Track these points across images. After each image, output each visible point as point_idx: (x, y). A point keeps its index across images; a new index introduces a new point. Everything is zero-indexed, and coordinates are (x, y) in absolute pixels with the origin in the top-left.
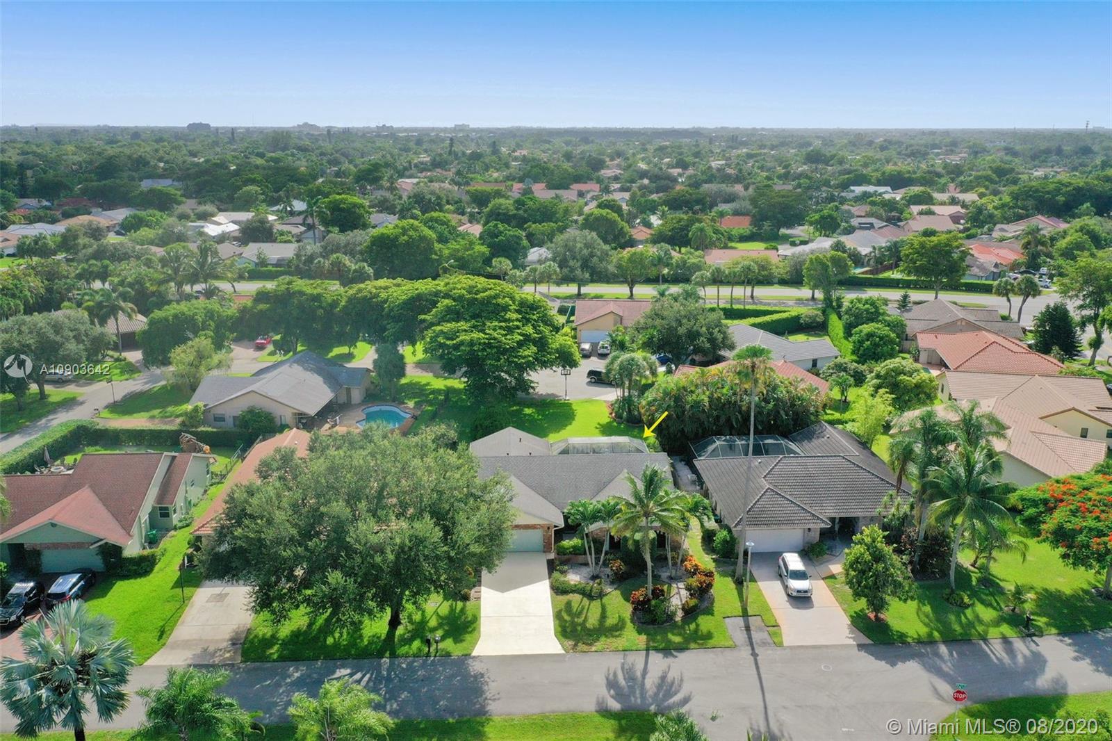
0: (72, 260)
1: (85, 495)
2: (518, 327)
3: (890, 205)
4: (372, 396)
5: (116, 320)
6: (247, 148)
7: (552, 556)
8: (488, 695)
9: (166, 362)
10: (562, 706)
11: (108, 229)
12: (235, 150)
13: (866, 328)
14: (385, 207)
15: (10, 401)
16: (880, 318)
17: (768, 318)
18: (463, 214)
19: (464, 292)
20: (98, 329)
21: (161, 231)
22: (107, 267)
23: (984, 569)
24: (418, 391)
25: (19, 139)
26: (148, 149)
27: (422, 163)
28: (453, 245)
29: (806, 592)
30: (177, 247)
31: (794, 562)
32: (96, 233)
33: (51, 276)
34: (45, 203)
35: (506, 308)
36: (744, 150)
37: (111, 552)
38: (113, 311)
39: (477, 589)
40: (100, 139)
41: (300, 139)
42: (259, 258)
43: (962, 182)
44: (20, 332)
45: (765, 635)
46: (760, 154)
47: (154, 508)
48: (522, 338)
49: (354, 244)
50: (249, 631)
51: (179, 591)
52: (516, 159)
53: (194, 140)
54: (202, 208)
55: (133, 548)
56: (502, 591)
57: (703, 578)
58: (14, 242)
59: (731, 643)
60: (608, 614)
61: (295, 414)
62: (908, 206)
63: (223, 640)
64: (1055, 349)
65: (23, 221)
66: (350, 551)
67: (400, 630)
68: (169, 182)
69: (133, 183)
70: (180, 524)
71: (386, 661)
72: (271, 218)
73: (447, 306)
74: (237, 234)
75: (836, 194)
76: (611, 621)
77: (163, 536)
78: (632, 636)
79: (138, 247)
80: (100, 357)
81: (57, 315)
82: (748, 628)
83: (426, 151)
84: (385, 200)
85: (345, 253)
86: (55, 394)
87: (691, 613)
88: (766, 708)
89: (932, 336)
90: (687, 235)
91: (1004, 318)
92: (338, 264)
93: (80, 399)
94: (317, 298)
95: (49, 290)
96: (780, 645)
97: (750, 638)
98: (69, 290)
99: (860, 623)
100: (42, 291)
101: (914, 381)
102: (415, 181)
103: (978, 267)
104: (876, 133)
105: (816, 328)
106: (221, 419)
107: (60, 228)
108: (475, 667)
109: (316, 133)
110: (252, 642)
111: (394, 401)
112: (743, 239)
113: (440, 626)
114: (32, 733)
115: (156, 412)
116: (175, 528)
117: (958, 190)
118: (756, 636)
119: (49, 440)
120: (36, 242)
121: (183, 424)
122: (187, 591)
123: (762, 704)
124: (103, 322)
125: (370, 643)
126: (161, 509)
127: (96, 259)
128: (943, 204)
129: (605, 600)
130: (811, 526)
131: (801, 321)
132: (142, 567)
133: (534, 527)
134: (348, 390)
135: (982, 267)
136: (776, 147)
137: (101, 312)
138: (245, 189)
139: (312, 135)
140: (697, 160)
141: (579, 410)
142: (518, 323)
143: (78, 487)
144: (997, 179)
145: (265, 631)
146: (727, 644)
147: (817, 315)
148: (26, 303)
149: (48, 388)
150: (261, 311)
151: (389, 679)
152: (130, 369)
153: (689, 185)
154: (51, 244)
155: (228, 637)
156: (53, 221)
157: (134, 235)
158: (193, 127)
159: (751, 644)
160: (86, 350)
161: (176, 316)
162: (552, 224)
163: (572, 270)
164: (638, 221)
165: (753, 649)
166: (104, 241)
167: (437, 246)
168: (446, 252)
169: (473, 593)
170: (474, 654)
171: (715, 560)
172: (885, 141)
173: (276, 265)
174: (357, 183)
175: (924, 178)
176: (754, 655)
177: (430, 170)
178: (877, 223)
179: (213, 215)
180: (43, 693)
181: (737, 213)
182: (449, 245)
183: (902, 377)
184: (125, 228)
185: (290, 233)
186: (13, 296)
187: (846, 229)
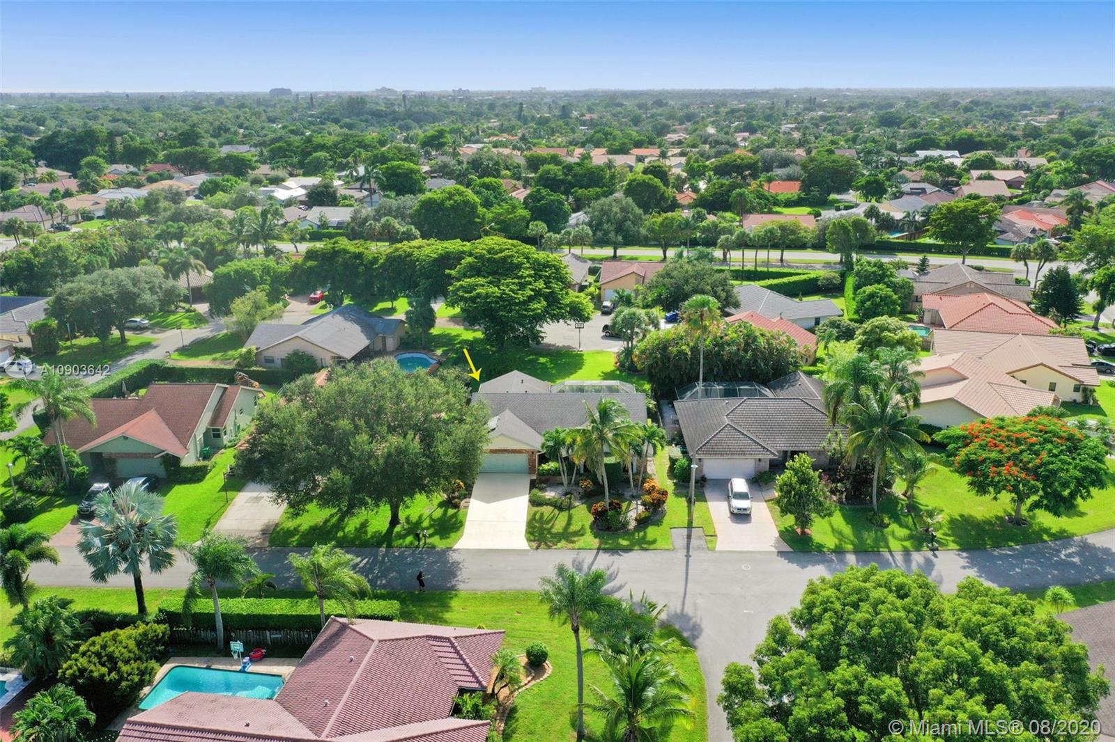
0: (153, 222)
1: (152, 417)
2: (530, 283)
3: (950, 169)
4: (406, 345)
5: (188, 275)
6: (324, 113)
7: (534, 477)
8: (459, 578)
9: (228, 312)
10: (518, 586)
11: (188, 193)
12: (312, 116)
13: (869, 289)
14: (443, 172)
15: (96, 344)
16: (886, 280)
17: (785, 280)
18: (519, 179)
19: (484, 252)
20: (170, 283)
21: (234, 196)
22: (182, 228)
23: (911, 497)
24: (446, 340)
25: (111, 105)
26: (230, 115)
27: (490, 128)
28: (497, 209)
29: (745, 509)
30: (246, 209)
31: (740, 485)
32: (176, 197)
33: (133, 236)
34: (132, 168)
35: (519, 266)
36: (820, 113)
37: (171, 462)
38: (185, 266)
39: (467, 500)
40: (187, 106)
41: (377, 104)
42: (321, 220)
43: (1033, 145)
44: (104, 284)
45: (703, 542)
46: (834, 117)
47: (208, 430)
48: (532, 293)
49: (405, 208)
50: (277, 525)
51: (224, 493)
52: (584, 123)
53: (274, 106)
54: (273, 173)
55: (189, 460)
56: (488, 502)
57: (658, 496)
58: (103, 206)
59: (671, 546)
60: (573, 521)
61: (334, 358)
62: (967, 171)
63: (256, 531)
64: (1053, 310)
65: (112, 186)
66: (351, 456)
67: (398, 529)
68: (246, 148)
69: (211, 149)
70: (229, 444)
71: (383, 549)
72: (337, 183)
73: (470, 263)
74: (304, 198)
75: (896, 158)
76: (573, 528)
77: (214, 454)
78: (590, 540)
79: (212, 210)
80: (173, 307)
81: (135, 270)
82: (689, 537)
83: (497, 115)
84: (445, 166)
85: (396, 217)
86: (133, 338)
87: (643, 523)
88: (685, 594)
89: (937, 298)
90: (727, 201)
91: (1018, 282)
92: (387, 226)
93: (154, 343)
94: (359, 256)
95: (132, 249)
96: (713, 550)
97: (688, 544)
98: (149, 249)
99: (787, 535)
100: (126, 249)
101: (896, 337)
102: (480, 146)
103: (1013, 233)
104: (965, 93)
105: (831, 289)
106: (270, 360)
107: (143, 192)
108: (454, 557)
109: (392, 97)
110: (278, 532)
111: (424, 349)
112: (789, 204)
113: (431, 526)
114: (103, 579)
115: (218, 355)
116: (225, 447)
117: (1029, 154)
118: (694, 542)
119: (126, 375)
120: (122, 205)
121: (238, 364)
122: (230, 494)
123: (683, 591)
124: (176, 276)
125: (372, 537)
126: (214, 430)
127: (173, 221)
128: (1006, 168)
129: (572, 511)
130: (760, 457)
131: (819, 283)
132: (197, 475)
133: (520, 452)
134: (384, 339)
135: (1018, 233)
136: (855, 108)
137: (175, 269)
138: (315, 155)
139: (389, 100)
140: (767, 123)
141: (589, 360)
142: (530, 279)
143: (147, 409)
144: (1075, 142)
145: (290, 525)
146: (666, 547)
147: (834, 278)
148: (111, 259)
149: (128, 334)
150: (310, 267)
151: (383, 562)
152: (199, 320)
153: (751, 151)
154: (136, 208)
155: (260, 528)
156: (139, 186)
157: (210, 199)
158: (275, 92)
159: (688, 548)
160: (159, 300)
161: (236, 272)
162: (598, 189)
163: (606, 233)
164: (686, 186)
165: (688, 552)
166: (182, 205)
167: (481, 210)
168: (489, 215)
169: (463, 503)
170: (455, 547)
171: (675, 484)
172: (972, 102)
173: (337, 228)
174: (423, 148)
175: (995, 142)
176: (688, 556)
177: (496, 135)
178: (929, 188)
179: (283, 180)
180: (111, 547)
181: (790, 178)
182: (493, 209)
183: (886, 333)
184: (203, 192)
185: (352, 197)
186: (101, 254)
187: (894, 194)
